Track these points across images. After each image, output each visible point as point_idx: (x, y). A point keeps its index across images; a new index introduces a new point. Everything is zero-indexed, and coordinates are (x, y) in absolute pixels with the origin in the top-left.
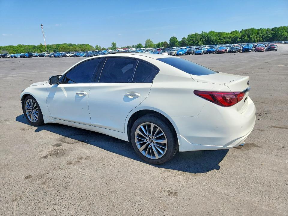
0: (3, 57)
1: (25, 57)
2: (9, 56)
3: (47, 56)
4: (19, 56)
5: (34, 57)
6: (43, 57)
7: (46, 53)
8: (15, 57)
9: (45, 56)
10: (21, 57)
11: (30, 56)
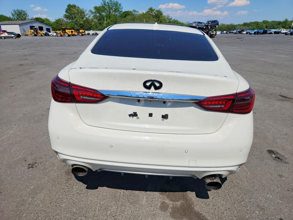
0: (240, 33)
1: (258, 34)
2: (244, 32)
3: (284, 33)
4: (253, 32)
5: (269, 34)
6: (278, 35)
7: (284, 30)
8: (249, 33)
9: (281, 33)
10: (255, 33)
11: (265, 32)
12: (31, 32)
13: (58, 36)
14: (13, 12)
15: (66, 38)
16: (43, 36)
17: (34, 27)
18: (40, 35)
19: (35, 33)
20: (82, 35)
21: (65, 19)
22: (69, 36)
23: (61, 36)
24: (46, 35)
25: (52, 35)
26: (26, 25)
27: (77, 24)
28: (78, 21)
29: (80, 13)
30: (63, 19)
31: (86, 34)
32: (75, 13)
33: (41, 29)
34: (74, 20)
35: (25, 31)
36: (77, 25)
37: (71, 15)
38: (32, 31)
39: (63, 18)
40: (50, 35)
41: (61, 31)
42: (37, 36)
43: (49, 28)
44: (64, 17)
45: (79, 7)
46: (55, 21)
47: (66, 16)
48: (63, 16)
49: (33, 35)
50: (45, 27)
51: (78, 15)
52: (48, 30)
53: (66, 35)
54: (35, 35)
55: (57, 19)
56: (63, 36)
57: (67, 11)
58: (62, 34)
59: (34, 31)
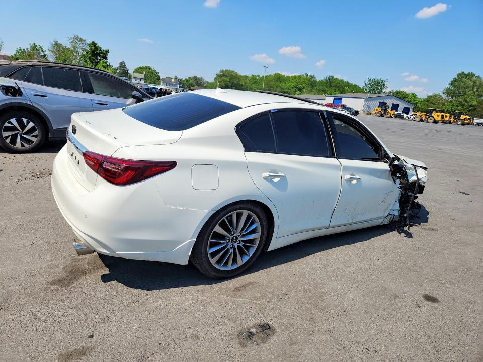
12: (377, 110)
13: (415, 121)
14: (367, 82)
15: (428, 125)
16: (392, 117)
17: (386, 103)
18: (388, 115)
19: (383, 112)
20: (463, 124)
21: (444, 96)
22: (435, 122)
23: (421, 120)
24: (399, 116)
25: (407, 118)
26: (375, 100)
27: (463, 105)
28: (468, 100)
29: (477, 87)
30: (441, 96)
31: (475, 123)
32: (467, 88)
33: (395, 107)
34: (460, 99)
35: (369, 108)
36: (463, 107)
37: (459, 89)
38: (380, 109)
39: (441, 94)
40: (404, 117)
41: (423, 113)
42: (383, 116)
43: (409, 107)
44: (444, 93)
45: (481, 77)
46: (425, 97)
47: (448, 92)
48: (443, 90)
49: (378, 115)
50: (402, 105)
51: (473, 90)
52: (406, 110)
53: (430, 121)
54: (382, 115)
55: (431, 94)
56: (423, 121)
57: (452, 83)
58: (424, 117)
59: (382, 109)
